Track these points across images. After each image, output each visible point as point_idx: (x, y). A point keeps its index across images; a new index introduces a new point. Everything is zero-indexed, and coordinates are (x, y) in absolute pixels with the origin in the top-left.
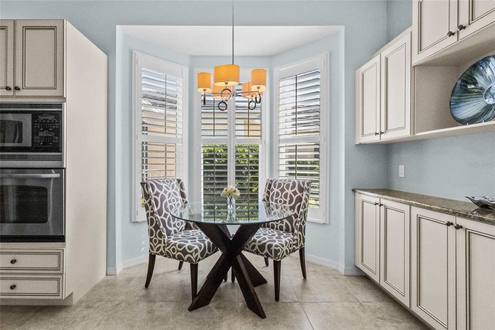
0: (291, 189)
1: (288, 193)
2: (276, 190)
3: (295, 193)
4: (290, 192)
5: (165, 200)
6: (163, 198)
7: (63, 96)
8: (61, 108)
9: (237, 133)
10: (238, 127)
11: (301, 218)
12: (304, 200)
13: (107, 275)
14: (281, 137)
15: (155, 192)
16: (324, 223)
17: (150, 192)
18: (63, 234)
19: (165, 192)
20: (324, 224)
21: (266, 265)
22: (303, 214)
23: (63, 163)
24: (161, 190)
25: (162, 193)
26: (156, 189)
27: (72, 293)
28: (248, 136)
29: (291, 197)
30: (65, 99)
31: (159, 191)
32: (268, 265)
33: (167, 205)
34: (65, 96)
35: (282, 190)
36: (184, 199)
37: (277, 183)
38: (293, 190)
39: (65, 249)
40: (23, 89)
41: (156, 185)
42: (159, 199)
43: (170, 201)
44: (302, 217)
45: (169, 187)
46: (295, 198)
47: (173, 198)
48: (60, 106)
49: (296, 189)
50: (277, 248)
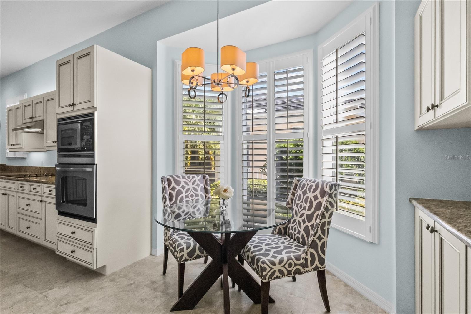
0: (312, 193)
1: (308, 196)
2: (300, 192)
3: (316, 198)
4: (310, 195)
5: (181, 194)
6: (179, 193)
7: (94, 106)
8: (93, 116)
9: (278, 127)
10: (278, 121)
11: (315, 231)
12: (323, 208)
13: (151, 255)
14: (325, 128)
15: (171, 187)
16: (371, 241)
17: (165, 186)
18: (94, 217)
19: (183, 187)
20: (371, 243)
21: (292, 280)
22: (320, 226)
23: (94, 161)
24: (178, 185)
25: (178, 188)
26: (173, 184)
27: (106, 265)
28: (287, 129)
29: (311, 202)
30: (96, 109)
31: (175, 186)
32: (296, 280)
33: (183, 199)
34: (95, 106)
35: (305, 193)
36: (207, 195)
37: (302, 184)
38: (314, 194)
39: (95, 229)
40: (77, 104)
41: (174, 180)
42: (174, 193)
43: (187, 197)
44: (317, 230)
45: (189, 183)
46: (315, 203)
47: (192, 193)
48: (92, 114)
49: (318, 192)
50: (263, 266)
